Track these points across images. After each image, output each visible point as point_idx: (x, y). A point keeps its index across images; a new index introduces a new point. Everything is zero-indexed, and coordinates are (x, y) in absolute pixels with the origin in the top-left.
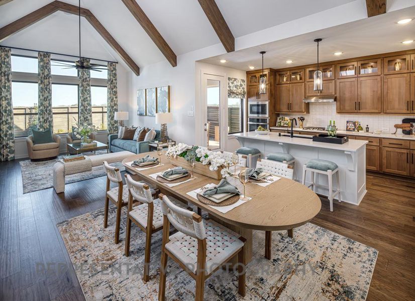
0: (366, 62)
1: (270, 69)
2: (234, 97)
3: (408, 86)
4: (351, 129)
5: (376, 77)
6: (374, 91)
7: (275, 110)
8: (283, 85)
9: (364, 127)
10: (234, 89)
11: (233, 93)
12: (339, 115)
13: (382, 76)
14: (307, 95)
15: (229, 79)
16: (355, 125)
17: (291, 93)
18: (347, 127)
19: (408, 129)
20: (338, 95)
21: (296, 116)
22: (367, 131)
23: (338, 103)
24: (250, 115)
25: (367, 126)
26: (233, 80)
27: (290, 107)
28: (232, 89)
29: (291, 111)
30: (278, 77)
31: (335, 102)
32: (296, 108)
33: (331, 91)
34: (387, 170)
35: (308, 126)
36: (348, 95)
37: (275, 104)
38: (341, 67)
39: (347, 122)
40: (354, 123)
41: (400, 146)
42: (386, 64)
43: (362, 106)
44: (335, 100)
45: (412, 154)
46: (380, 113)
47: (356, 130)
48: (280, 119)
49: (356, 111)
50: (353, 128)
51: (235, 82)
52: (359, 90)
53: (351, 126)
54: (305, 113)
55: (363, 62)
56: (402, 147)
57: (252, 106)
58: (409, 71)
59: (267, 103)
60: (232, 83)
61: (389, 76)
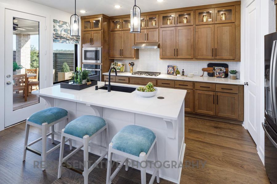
0: (182, 13)
1: (103, 15)
2: (62, 42)
3: (213, 35)
4: (171, 73)
5: (190, 27)
6: (188, 39)
7: (109, 56)
8: (116, 32)
9: (181, 71)
10: (63, 33)
11: (61, 37)
12: (162, 61)
13: (194, 26)
14: (136, 42)
15: (55, 21)
16: (174, 69)
17: (122, 40)
18: (168, 71)
19: (211, 72)
20: (161, 43)
21: (127, 62)
22: (183, 75)
23: (161, 50)
24: (84, 61)
25: (183, 70)
26: (61, 23)
27: (122, 53)
28: (59, 33)
29: (122, 57)
30: (112, 24)
31: (159, 49)
32: (127, 54)
33: (155, 39)
34: (199, 111)
35: (137, 70)
36: (168, 42)
37: (109, 50)
38: (163, 17)
39: (168, 67)
40: (173, 68)
41: (208, 89)
42: (197, 16)
43: (179, 52)
44: (159, 47)
45: (217, 96)
46: (193, 59)
47: (175, 74)
48: (113, 64)
49: (175, 57)
50: (173, 71)
51: (64, 26)
52: (177, 38)
53: (171, 70)
54: (135, 59)
55: (180, 13)
56: (210, 89)
57: (86, 52)
58: (213, 23)
59: (99, 49)
60: (60, 26)
61: (200, 26)
